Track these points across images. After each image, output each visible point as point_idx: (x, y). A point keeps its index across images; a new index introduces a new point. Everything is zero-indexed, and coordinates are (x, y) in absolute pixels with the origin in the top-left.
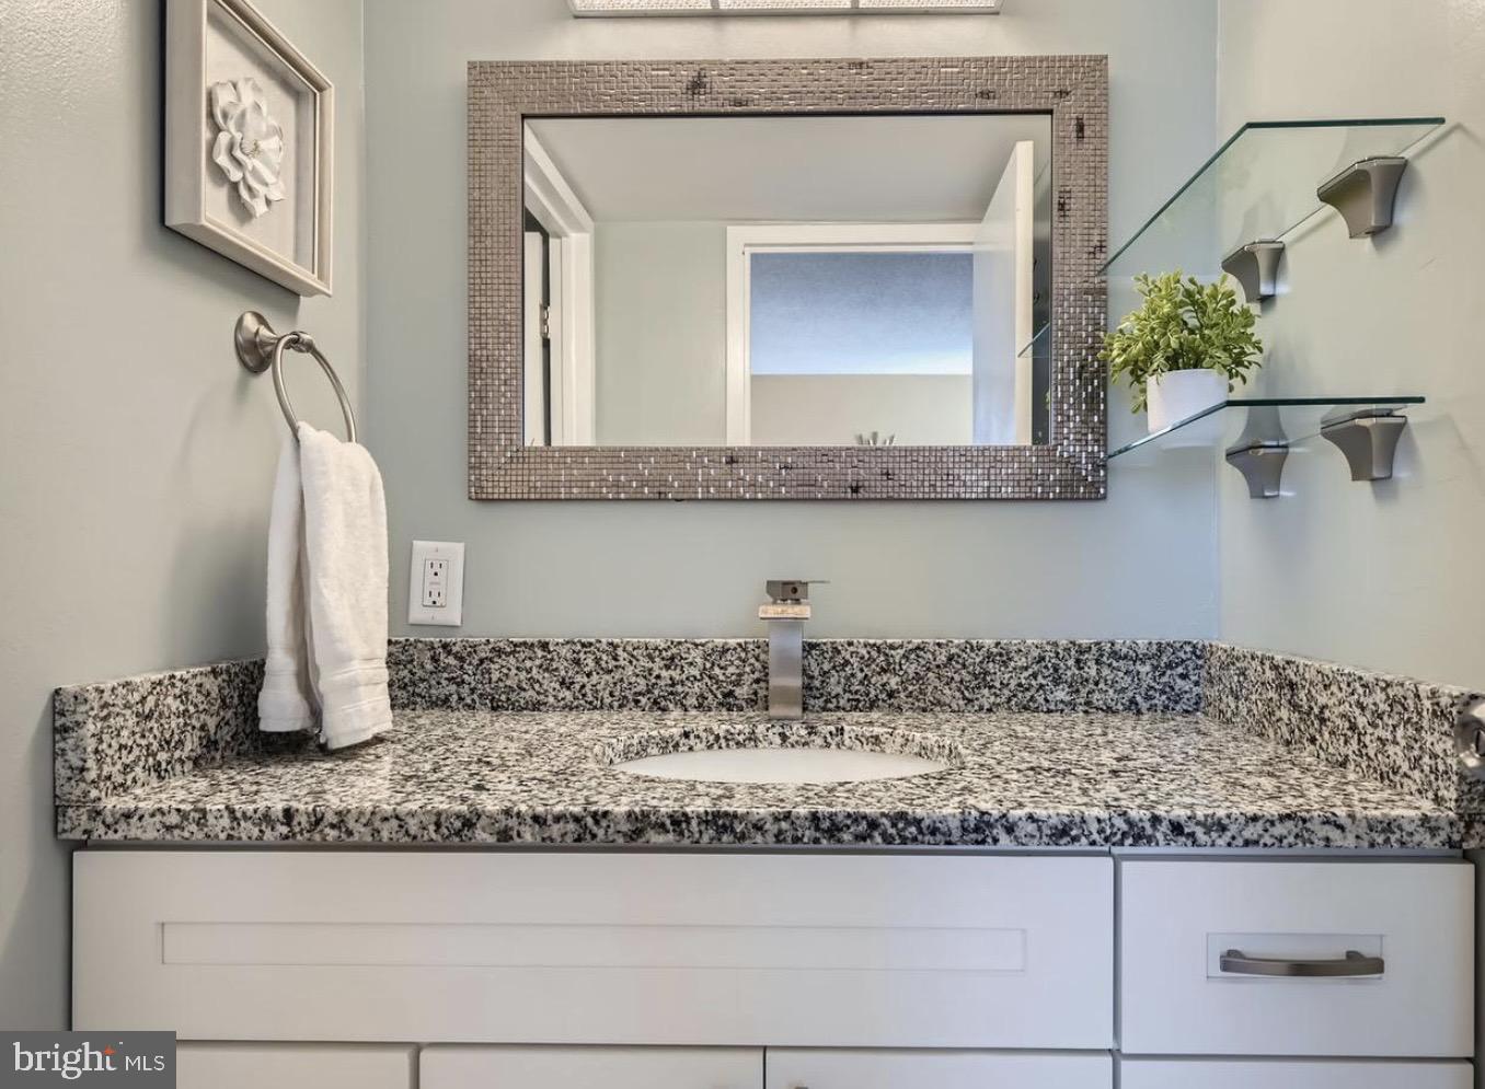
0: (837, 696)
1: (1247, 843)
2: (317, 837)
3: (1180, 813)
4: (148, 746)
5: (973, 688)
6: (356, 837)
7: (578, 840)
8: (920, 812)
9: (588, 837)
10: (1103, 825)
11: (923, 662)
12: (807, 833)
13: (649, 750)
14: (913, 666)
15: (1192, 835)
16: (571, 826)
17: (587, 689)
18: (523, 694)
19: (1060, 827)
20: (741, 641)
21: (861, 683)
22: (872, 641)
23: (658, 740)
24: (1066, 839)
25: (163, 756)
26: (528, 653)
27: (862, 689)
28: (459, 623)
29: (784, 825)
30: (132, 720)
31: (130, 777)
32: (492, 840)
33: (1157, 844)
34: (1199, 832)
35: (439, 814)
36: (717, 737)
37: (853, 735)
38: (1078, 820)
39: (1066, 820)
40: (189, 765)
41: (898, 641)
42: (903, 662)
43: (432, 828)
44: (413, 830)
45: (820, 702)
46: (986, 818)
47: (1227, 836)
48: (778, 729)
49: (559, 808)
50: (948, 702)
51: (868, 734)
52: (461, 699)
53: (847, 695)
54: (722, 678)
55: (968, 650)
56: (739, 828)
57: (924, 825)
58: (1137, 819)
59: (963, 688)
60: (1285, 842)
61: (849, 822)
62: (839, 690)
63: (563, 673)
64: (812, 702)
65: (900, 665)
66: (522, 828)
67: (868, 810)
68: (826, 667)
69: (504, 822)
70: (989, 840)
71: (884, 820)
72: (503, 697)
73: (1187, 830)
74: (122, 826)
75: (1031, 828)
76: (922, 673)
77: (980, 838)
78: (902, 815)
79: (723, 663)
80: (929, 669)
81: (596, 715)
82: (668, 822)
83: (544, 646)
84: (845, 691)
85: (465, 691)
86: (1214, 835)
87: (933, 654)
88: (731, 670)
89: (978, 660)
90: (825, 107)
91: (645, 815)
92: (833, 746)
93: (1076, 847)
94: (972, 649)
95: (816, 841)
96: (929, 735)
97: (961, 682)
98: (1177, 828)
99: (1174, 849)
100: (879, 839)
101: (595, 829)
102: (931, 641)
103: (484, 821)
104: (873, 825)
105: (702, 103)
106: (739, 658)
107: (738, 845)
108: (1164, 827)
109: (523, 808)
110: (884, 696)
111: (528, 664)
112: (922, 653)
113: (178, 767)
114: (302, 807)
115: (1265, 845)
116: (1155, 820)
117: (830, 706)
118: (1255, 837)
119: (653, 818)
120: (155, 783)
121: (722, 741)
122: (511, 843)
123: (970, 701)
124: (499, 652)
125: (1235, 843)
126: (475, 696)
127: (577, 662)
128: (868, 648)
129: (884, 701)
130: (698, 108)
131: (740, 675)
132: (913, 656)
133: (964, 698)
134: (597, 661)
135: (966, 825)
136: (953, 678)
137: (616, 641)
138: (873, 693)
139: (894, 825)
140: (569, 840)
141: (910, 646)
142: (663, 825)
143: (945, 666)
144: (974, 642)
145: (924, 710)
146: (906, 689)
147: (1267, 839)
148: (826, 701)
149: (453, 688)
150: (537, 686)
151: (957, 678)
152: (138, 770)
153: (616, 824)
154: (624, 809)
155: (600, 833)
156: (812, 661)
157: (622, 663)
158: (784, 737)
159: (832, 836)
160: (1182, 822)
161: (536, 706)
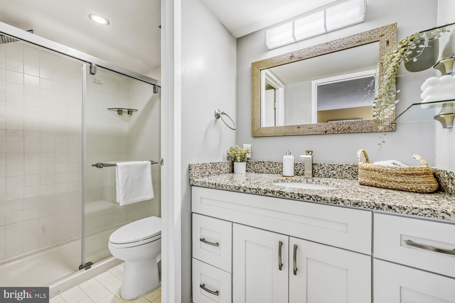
0: (321, 174)
1: (413, 214)
2: (219, 188)
3: (391, 204)
4: (201, 173)
5: (355, 175)
6: (224, 188)
7: (256, 193)
8: (321, 196)
9: (258, 192)
10: (368, 204)
11: (342, 168)
12: (297, 197)
13: (279, 181)
14: (340, 169)
15: (395, 209)
16: (255, 190)
17: (271, 170)
18: (260, 170)
19: (356, 203)
20: (300, 162)
21: (327, 172)
22: (329, 164)
23: (281, 180)
24: (357, 206)
25: (203, 175)
26: (261, 163)
27: (327, 173)
28: (250, 158)
29: (292, 195)
30: (199, 169)
31: (198, 177)
32: (243, 191)
33: (384, 210)
34: (397, 209)
35: (235, 186)
36: (293, 180)
37: (322, 182)
38: (361, 202)
39: (358, 201)
40: (207, 176)
41: (336, 164)
42: (337, 168)
43: (234, 188)
44: (232, 188)
45: (318, 175)
46: (337, 198)
47: (406, 211)
48: (306, 180)
49: (253, 187)
50: (348, 177)
51: (325, 182)
52: (250, 170)
53: (324, 174)
54: (296, 169)
55: (354, 166)
56: (284, 194)
57: (322, 198)
58: (378, 204)
59: (352, 175)
60: (427, 215)
61: (305, 196)
62: (322, 173)
63: (267, 167)
64: (315, 175)
65: (336, 169)
66: (247, 190)
67: (310, 194)
68: (319, 168)
69: (245, 188)
70: (337, 203)
71: (313, 196)
72: (257, 171)
73: (393, 208)
74: (196, 183)
75: (348, 202)
76: (342, 171)
77: (335, 202)
78: (317, 196)
79: (296, 167)
80: (343, 170)
81: (272, 175)
82: (271, 192)
83: (264, 162)
84: (323, 174)
85: (251, 169)
86: (402, 210)
87: (345, 167)
88: (298, 168)
89: (357, 169)
90: (319, 54)
91: (267, 190)
92: (318, 184)
93: (360, 208)
94: (355, 166)
95: (299, 198)
96: (339, 183)
97: (352, 173)
98: (390, 207)
99: (389, 212)
100: (312, 200)
101: (259, 191)
102: (344, 164)
103: (241, 188)
104: (311, 197)
105: (293, 60)
106: (300, 166)
107: (283, 197)
108: (386, 206)
109: (248, 186)
110: (332, 175)
111: (261, 165)
112: (342, 166)
113: (205, 176)
114: (217, 183)
115: (420, 215)
116: (383, 204)
117: (319, 176)
118: (416, 213)
119: (268, 191)
120: (202, 178)
121: (294, 181)
122: (245, 192)
123: (354, 177)
124: (256, 163)
125: (409, 213)
126: (252, 170)
127: (269, 165)
128: (329, 165)
129: (332, 176)
130: (292, 61)
131: (300, 169)
132: (339, 167)
133: (353, 177)
134: (273, 165)
135: (332, 199)
136: (350, 172)
137: (276, 162)
138: (329, 175)
139: (315, 197)
140: (255, 192)
141: (339, 165)
142: (270, 192)
143: (348, 170)
144: (356, 165)
145: (342, 179)
146: (338, 174)
147: (420, 213)
148: (319, 175)
149: (249, 169)
150: (262, 169)
151: (351, 172)
152: (200, 176)
153: (262, 191)
154: (264, 188)
155: (260, 192)
156: (316, 167)
157: (277, 166)
158: (307, 181)
159: (302, 198)
160: (392, 206)
161: (262, 173)
